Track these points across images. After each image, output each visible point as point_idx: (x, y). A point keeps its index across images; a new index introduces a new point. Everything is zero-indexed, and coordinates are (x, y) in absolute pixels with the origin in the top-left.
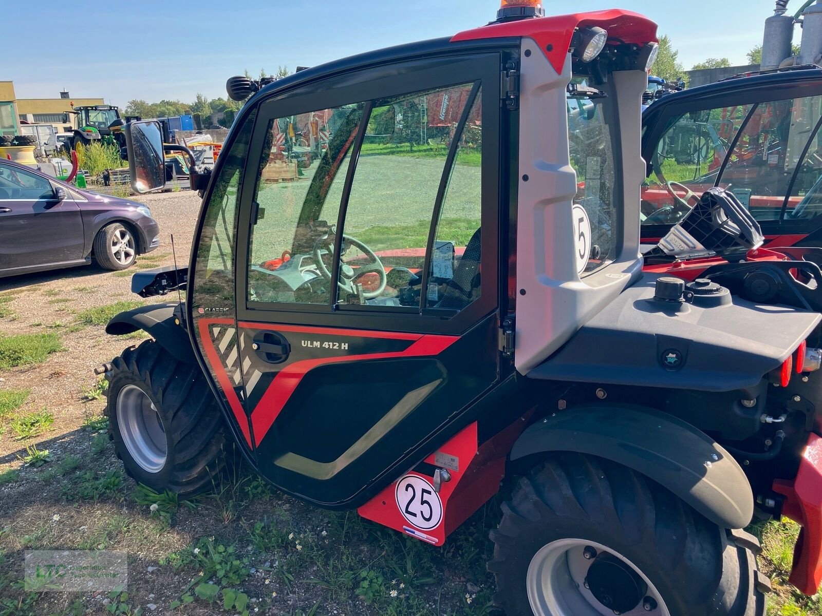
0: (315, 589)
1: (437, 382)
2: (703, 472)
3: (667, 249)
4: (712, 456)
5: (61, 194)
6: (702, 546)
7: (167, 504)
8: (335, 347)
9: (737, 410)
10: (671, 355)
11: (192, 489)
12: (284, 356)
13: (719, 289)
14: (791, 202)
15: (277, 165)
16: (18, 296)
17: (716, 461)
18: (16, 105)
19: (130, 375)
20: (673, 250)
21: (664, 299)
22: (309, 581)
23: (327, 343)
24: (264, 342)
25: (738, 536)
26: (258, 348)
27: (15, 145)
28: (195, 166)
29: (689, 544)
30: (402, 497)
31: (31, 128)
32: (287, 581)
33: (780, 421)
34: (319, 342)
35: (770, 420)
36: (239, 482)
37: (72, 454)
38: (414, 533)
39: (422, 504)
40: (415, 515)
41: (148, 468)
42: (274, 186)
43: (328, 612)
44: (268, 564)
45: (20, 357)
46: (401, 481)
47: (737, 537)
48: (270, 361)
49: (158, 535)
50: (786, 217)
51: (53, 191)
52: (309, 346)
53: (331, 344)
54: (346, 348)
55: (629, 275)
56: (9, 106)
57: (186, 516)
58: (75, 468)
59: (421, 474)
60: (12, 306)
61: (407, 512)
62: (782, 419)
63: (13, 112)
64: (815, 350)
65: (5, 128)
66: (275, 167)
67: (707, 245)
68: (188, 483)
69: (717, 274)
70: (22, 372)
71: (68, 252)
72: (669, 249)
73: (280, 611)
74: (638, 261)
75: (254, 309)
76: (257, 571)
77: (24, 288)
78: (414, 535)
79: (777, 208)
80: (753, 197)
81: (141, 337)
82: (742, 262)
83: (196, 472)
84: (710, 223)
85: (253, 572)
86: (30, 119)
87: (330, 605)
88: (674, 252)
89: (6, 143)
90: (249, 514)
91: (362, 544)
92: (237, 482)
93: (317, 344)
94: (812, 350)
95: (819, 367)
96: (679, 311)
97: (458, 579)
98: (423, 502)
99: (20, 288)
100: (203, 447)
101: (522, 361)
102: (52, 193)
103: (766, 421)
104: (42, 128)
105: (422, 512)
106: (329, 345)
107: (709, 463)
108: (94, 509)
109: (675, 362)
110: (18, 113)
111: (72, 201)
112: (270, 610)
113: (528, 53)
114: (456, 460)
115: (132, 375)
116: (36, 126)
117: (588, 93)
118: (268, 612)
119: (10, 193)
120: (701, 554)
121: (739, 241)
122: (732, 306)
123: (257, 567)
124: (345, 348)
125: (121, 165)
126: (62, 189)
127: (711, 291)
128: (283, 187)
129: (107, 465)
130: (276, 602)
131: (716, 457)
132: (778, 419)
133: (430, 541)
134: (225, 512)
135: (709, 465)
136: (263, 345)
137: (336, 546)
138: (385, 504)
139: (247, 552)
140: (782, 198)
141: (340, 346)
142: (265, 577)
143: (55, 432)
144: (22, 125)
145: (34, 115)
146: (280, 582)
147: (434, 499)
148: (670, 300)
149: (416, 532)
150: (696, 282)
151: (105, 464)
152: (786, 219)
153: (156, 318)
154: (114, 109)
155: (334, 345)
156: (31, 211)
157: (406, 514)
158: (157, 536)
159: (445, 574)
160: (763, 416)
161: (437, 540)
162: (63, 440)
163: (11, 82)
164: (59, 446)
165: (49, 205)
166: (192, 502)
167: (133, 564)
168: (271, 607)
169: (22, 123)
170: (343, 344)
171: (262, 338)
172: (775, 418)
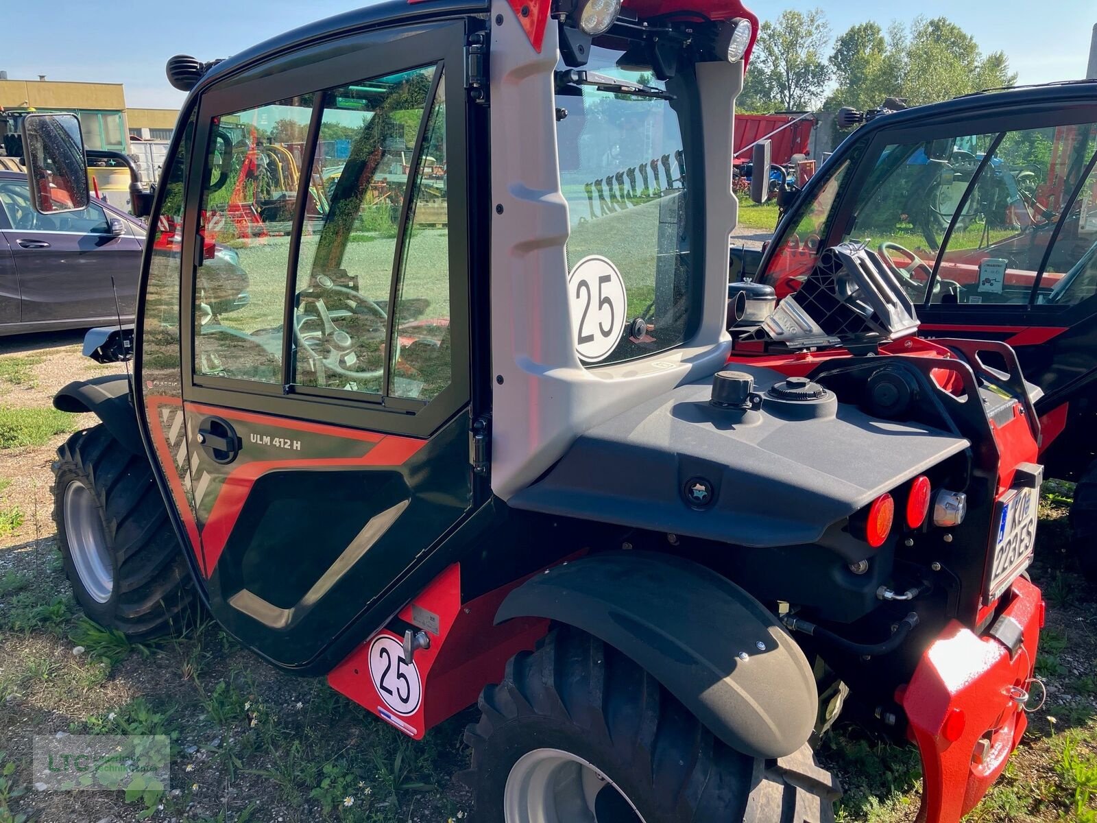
0: (266, 784)
1: (404, 504)
2: (729, 668)
3: (774, 332)
4: (758, 642)
5: (116, 227)
6: (721, 779)
7: (115, 647)
8: (286, 446)
9: (838, 577)
10: (698, 486)
11: (145, 629)
12: (231, 454)
13: (820, 393)
14: (1045, 278)
15: (436, 205)
16: (49, 357)
17: (760, 652)
18: (125, 115)
19: (73, 467)
20: (781, 334)
21: (722, 404)
22: (262, 772)
23: (277, 439)
24: (210, 433)
25: (788, 768)
26: (204, 442)
27: (111, 165)
28: (137, 181)
29: (698, 775)
30: (377, 665)
31: (143, 146)
32: (232, 769)
33: (904, 598)
34: (269, 438)
35: (889, 595)
36: (205, 624)
37: (26, 569)
38: (390, 717)
39: (398, 678)
40: (390, 692)
41: (97, 595)
42: (430, 232)
43: (272, 818)
44: (217, 742)
45: (15, 437)
46: (374, 643)
47: (786, 770)
48: (218, 461)
49: (86, 689)
50: (1040, 301)
51: (107, 223)
52: (259, 442)
53: (282, 440)
54: (299, 449)
55: (689, 366)
56: (117, 117)
57: (136, 666)
58: (22, 589)
59: (396, 635)
60: (36, 370)
61: (382, 687)
62: (909, 596)
63: (122, 125)
64: (955, 495)
65: (111, 144)
66: (434, 208)
67: (828, 328)
68: (140, 620)
69: (833, 371)
70: (11, 456)
71: (123, 305)
72: (777, 332)
73: (206, 811)
74: (719, 345)
75: (200, 386)
76: (198, 751)
77: (63, 348)
78: (388, 719)
79: (1027, 288)
80: (1009, 271)
81: (89, 420)
82: (871, 355)
83: (148, 605)
84: (833, 295)
85: (192, 751)
86: (146, 134)
87: (276, 809)
88: (783, 336)
89: (100, 163)
90: (222, 669)
91: (354, 725)
92: (201, 624)
93: (267, 440)
94: (950, 495)
95: (959, 521)
96: (739, 421)
97: (467, 788)
98: (400, 676)
99: (55, 348)
100: (157, 572)
101: (502, 480)
102: (106, 226)
103: (883, 596)
104: (157, 146)
105: (398, 689)
106: (280, 442)
107: (745, 655)
108: (22, 645)
109: (704, 497)
110: (128, 126)
111: (133, 237)
112: (193, 809)
113: (500, 20)
114: (436, 620)
115: (75, 468)
116: (150, 144)
117: (623, 88)
118: (189, 811)
119: (58, 223)
120: (717, 792)
121: (871, 324)
122: (833, 421)
123: (200, 745)
124: (297, 447)
125: (245, 199)
126: (118, 221)
127: (804, 396)
128: (440, 235)
129: (63, 588)
130: (205, 798)
131: (762, 646)
132: (903, 595)
133: (408, 732)
134: (185, 665)
135: (745, 659)
136: (209, 437)
137: (319, 725)
138: (357, 673)
139: (197, 722)
140: (1034, 274)
141: (292, 445)
142: (206, 760)
143: (18, 538)
144: (132, 142)
145: (150, 129)
146: (222, 770)
147: (411, 671)
148: (729, 405)
149: (393, 717)
150: (787, 381)
151: (61, 587)
152: (1041, 303)
153: (108, 392)
154: (241, 127)
155: (285, 443)
156: (76, 247)
157: (381, 690)
158: (85, 691)
159: (453, 778)
160: (880, 589)
161: (415, 731)
162: (23, 550)
163: (121, 85)
164: (15, 557)
165: (103, 241)
166: (148, 646)
167: (41, 726)
168: (196, 803)
169: (132, 139)
170: (295, 442)
171: (208, 427)
172: (897, 593)
